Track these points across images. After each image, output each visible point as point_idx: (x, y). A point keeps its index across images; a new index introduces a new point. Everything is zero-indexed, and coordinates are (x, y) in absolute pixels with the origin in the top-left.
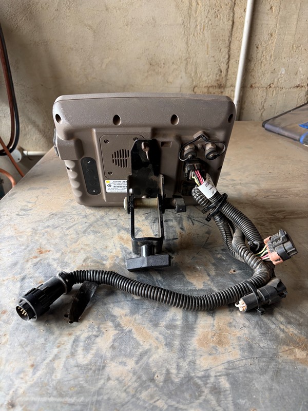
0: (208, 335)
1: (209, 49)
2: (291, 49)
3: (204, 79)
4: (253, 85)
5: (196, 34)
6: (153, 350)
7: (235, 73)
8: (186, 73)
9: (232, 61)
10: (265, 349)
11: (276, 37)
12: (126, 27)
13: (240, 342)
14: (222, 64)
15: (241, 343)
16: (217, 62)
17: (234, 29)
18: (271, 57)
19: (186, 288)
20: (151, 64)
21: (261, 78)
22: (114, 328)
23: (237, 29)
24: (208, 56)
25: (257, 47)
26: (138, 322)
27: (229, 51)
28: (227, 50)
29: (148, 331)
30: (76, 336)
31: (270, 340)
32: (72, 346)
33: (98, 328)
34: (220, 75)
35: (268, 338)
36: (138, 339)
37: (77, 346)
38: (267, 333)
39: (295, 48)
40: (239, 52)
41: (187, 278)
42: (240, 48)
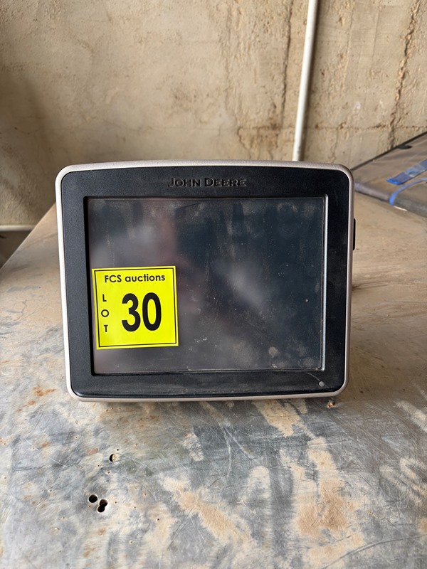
0: (313, 512)
1: (258, 76)
2: (368, 75)
3: (252, 118)
4: (319, 125)
5: (238, 56)
6: (235, 546)
7: (295, 110)
8: (226, 109)
9: (289, 93)
10: (398, 527)
11: (348, 58)
12: (139, 44)
13: (360, 519)
14: (276, 96)
15: (363, 520)
16: (268, 94)
17: (291, 48)
18: (342, 86)
19: (268, 437)
20: (176, 97)
21: (329, 116)
22: (170, 514)
23: (295, 48)
24: (256, 85)
25: (323, 74)
26: (205, 499)
27: (285, 79)
28: (282, 78)
29: (222, 514)
30: (112, 533)
31: (403, 511)
32: (108, 552)
33: (145, 516)
34: (274, 112)
35: (399, 508)
36: (209, 529)
37: (116, 551)
38: (396, 500)
39: (373, 74)
40: (299, 79)
41: (268, 421)
42: (300, 74)
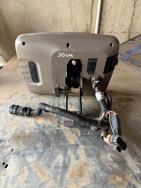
1: (82, 14)
2: (121, 14)
3: (80, 29)
4: (103, 32)
5: (75, 7)
6: (47, 182)
7: (95, 26)
8: (71, 26)
9: (93, 20)
10: (102, 178)
11: (114, 8)
12: (41, 3)
13: (90, 174)
14: (88, 21)
16: (86, 21)
17: (94, 4)
18: (111, 18)
20: (54, 22)
21: (107, 28)
22: (27, 170)
23: (95, 4)
24: (81, 17)
25: (105, 13)
26: (40, 165)
27: (91, 15)
28: (90, 15)
29: (45, 171)
30: (8, 176)
32: (5, 182)
33: (20, 170)
34: (88, 27)
36: (39, 176)
37: (8, 182)
38: (103, 168)
39: (123, 14)
40: (96, 15)
42: (97, 13)
